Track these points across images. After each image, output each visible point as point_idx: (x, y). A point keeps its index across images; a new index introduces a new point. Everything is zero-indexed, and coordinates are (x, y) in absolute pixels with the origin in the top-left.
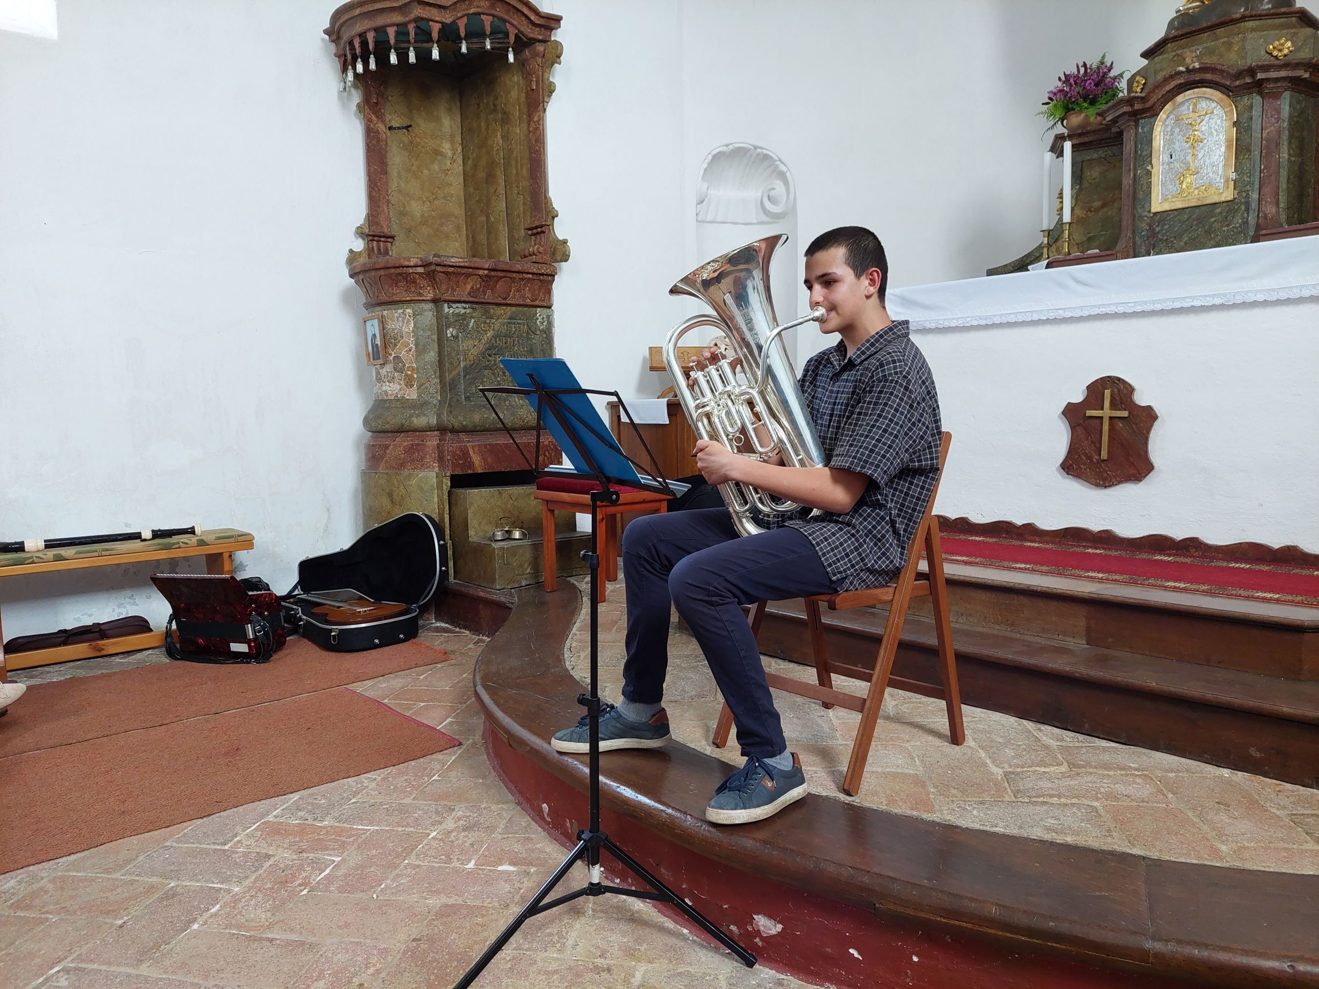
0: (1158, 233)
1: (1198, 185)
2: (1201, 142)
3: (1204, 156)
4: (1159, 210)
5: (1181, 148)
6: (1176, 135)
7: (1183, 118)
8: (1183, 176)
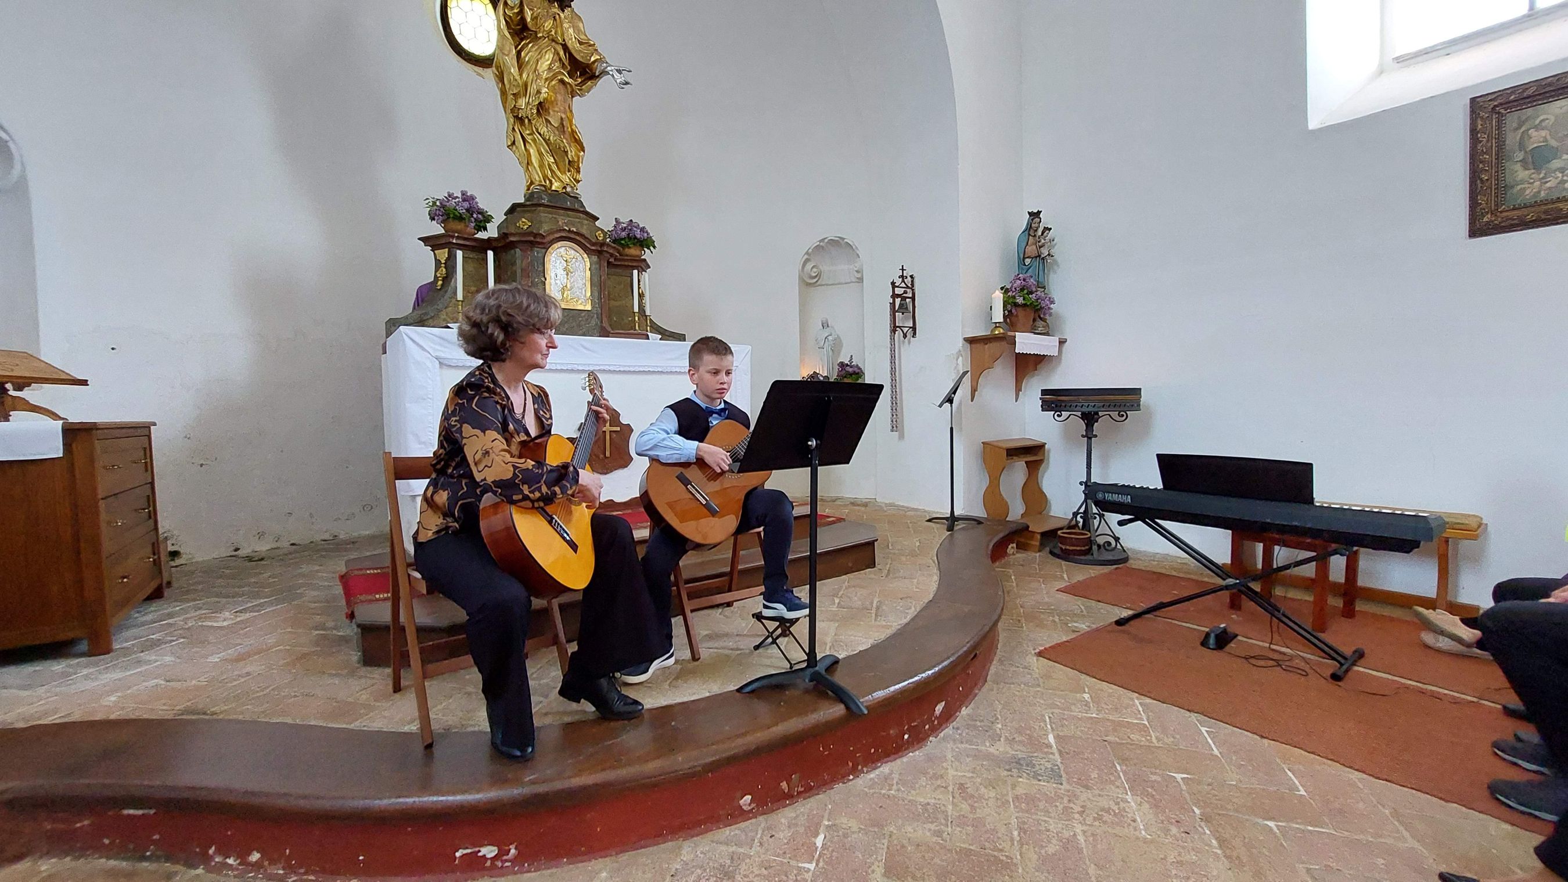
1: (572, 297)
2: (572, 273)
3: (574, 281)
5: (561, 273)
6: (558, 264)
7: (562, 256)
8: (563, 290)
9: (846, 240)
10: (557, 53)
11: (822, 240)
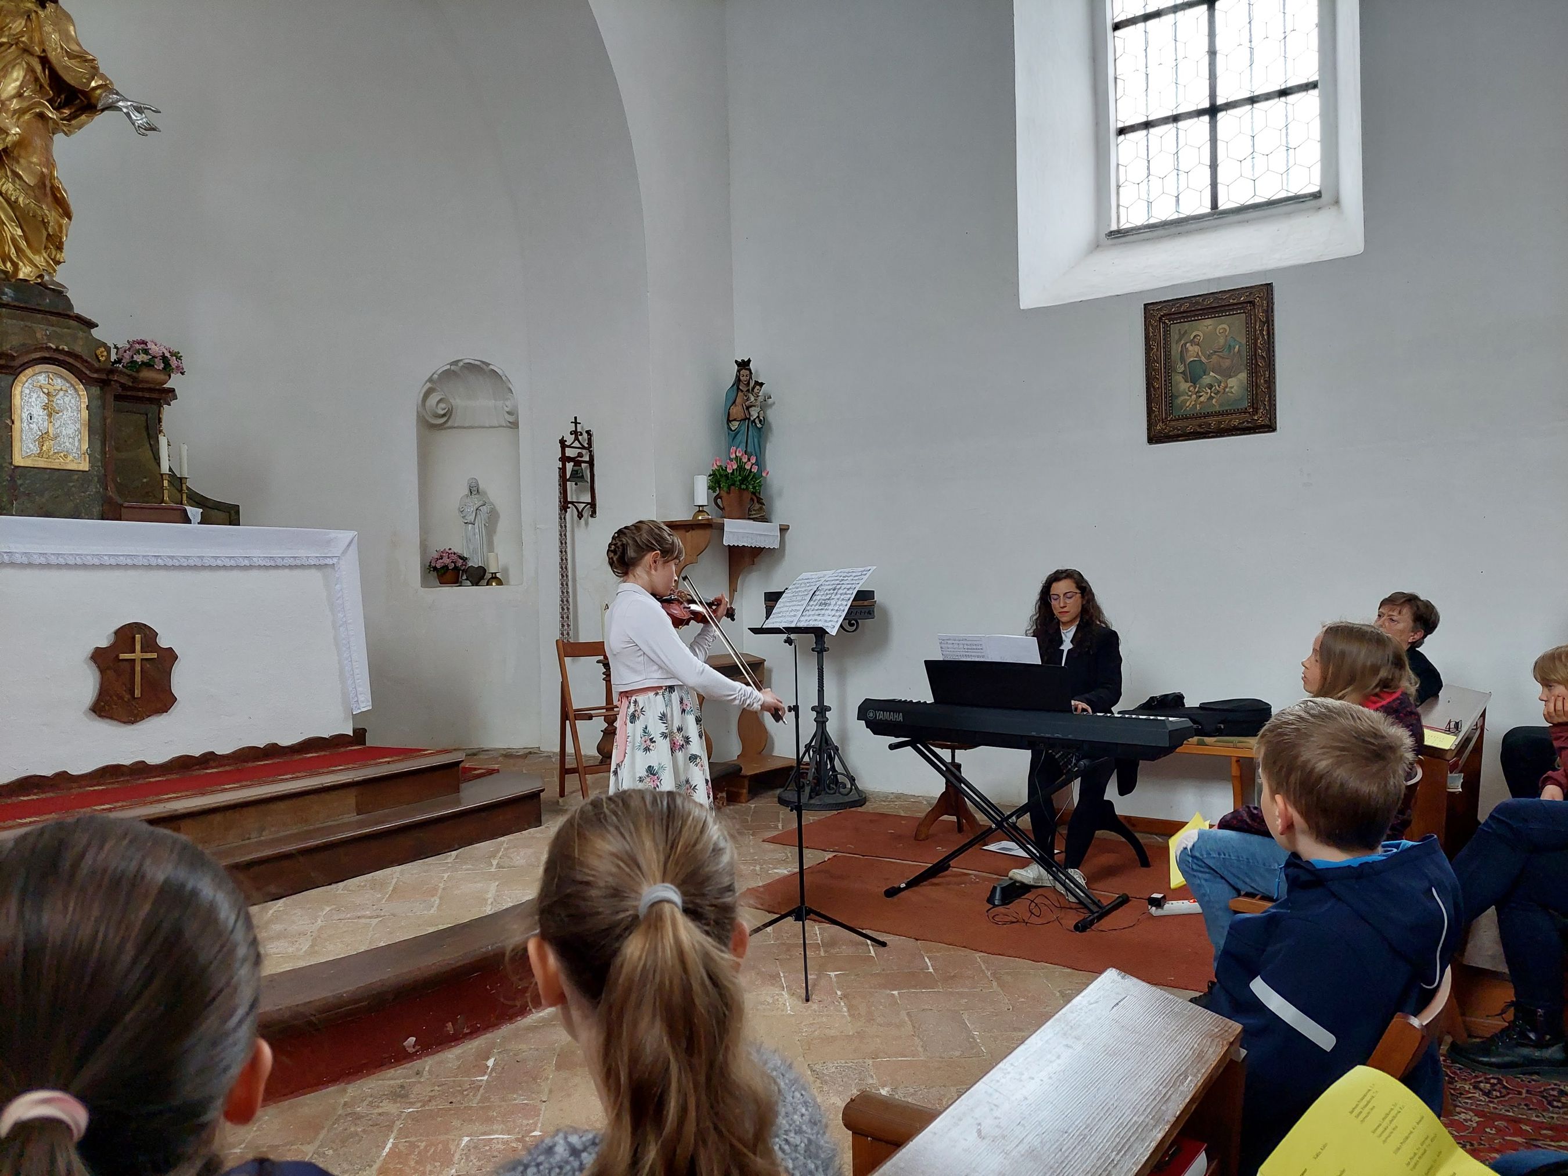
0: (21, 485)
1: (56, 451)
2: (58, 413)
3: (60, 426)
4: (22, 465)
5: (38, 412)
6: (34, 399)
7: (41, 387)
8: (43, 438)
9: (491, 367)
10: (31, 70)
11: (455, 363)
